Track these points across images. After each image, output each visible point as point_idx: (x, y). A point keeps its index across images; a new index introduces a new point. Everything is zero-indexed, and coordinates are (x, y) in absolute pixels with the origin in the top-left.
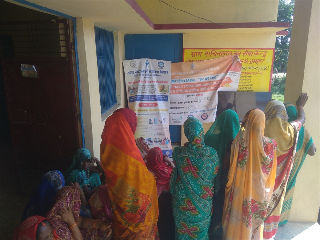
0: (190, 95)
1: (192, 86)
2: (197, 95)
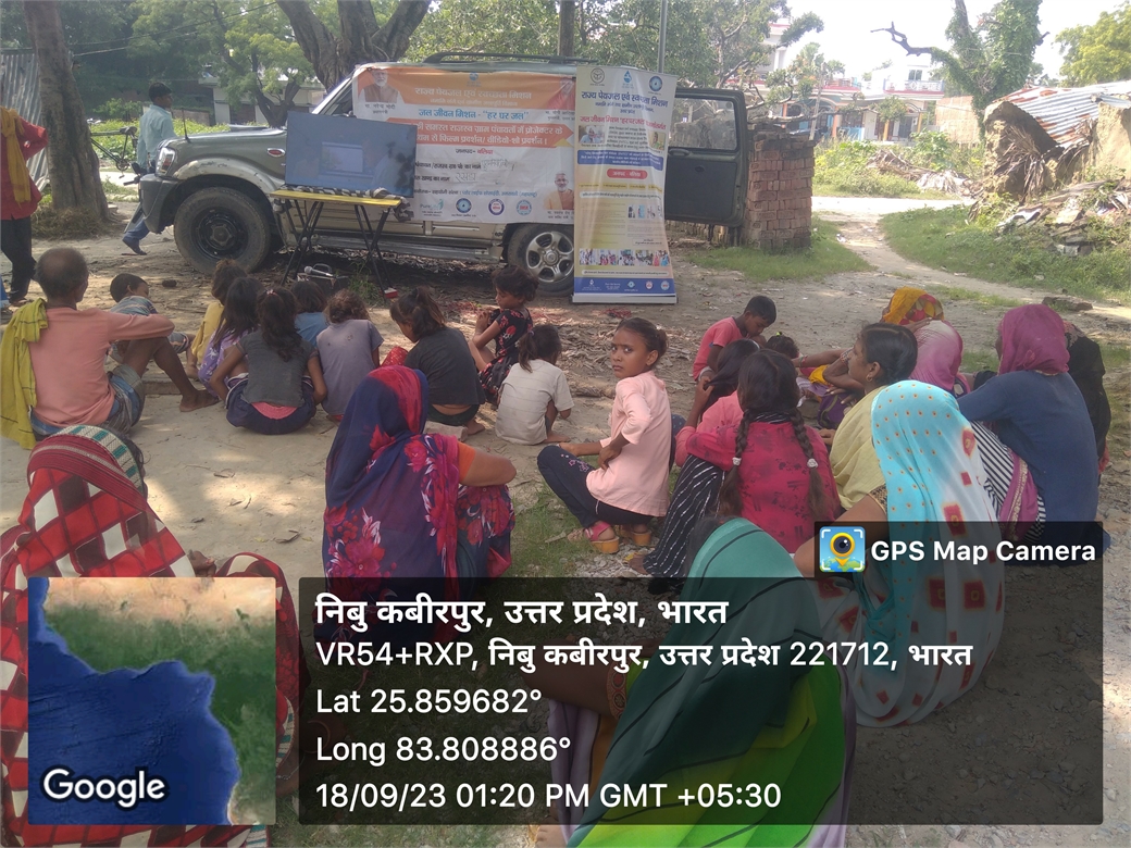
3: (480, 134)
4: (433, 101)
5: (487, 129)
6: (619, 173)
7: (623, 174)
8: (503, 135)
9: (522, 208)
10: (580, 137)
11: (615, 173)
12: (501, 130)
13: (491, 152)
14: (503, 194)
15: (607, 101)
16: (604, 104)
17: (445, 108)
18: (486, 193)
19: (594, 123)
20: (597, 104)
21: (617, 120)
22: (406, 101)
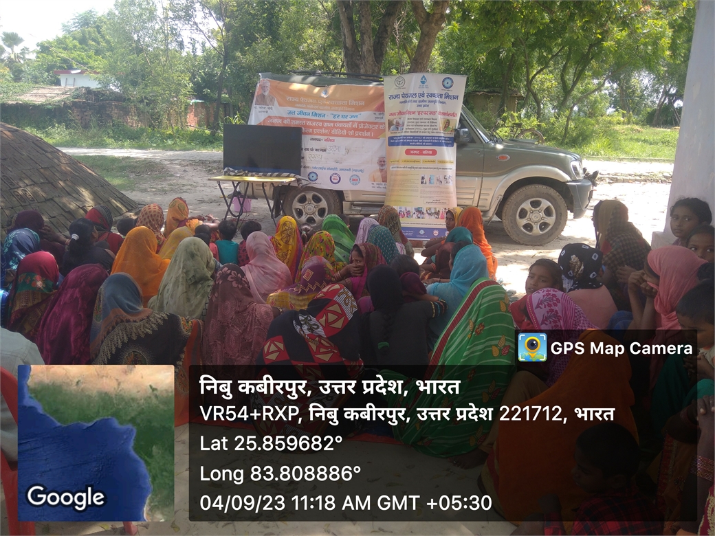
0: (315, 139)
1: (320, 124)
2: (326, 140)
3: (327, 128)
4: (297, 105)
5: (332, 125)
6: (415, 152)
7: (417, 152)
8: (342, 129)
9: (354, 180)
10: (389, 127)
11: (412, 152)
12: (341, 125)
13: (333, 141)
14: (341, 170)
15: (408, 99)
16: (405, 102)
17: (304, 111)
18: (328, 169)
19: (399, 116)
20: (401, 102)
21: (414, 113)
22: (280, 105)
